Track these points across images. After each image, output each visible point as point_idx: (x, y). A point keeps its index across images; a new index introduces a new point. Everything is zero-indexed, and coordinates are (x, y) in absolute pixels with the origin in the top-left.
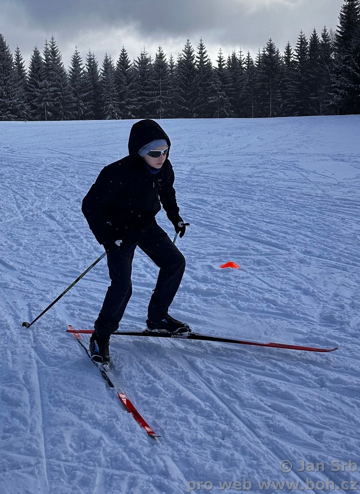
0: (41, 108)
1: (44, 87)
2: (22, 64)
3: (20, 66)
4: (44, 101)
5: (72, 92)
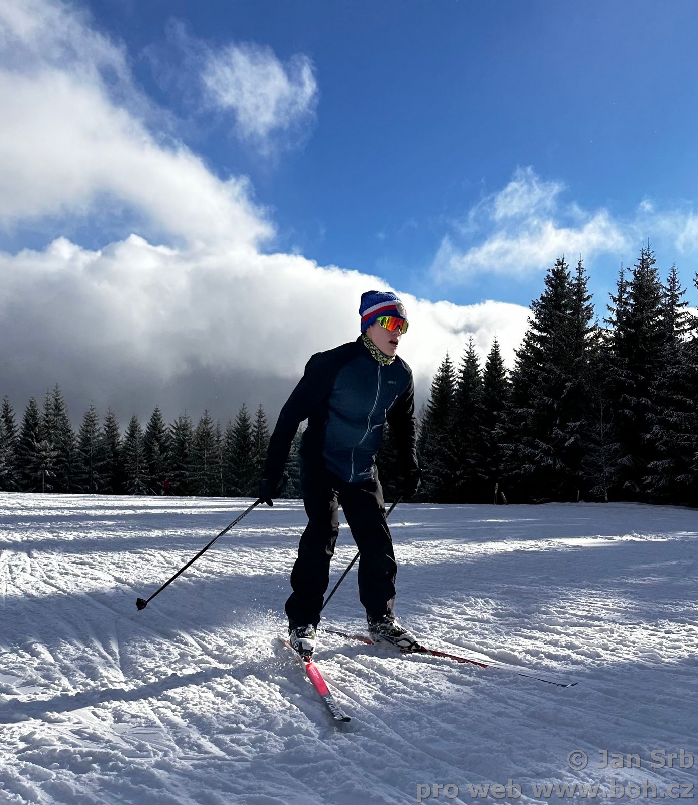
0: (36, 478)
1: (43, 451)
2: (12, 417)
3: (8, 420)
4: (42, 469)
5: (82, 460)
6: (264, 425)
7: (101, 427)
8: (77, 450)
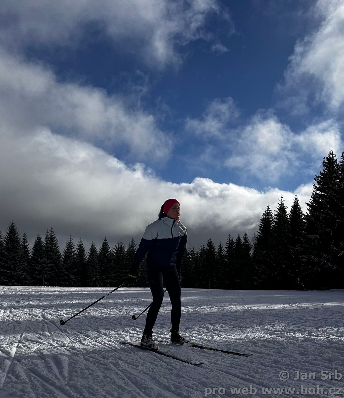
0: (39, 279)
1: (44, 264)
2: (27, 245)
3: (25, 247)
4: (43, 274)
5: (65, 268)
8: (62, 263)
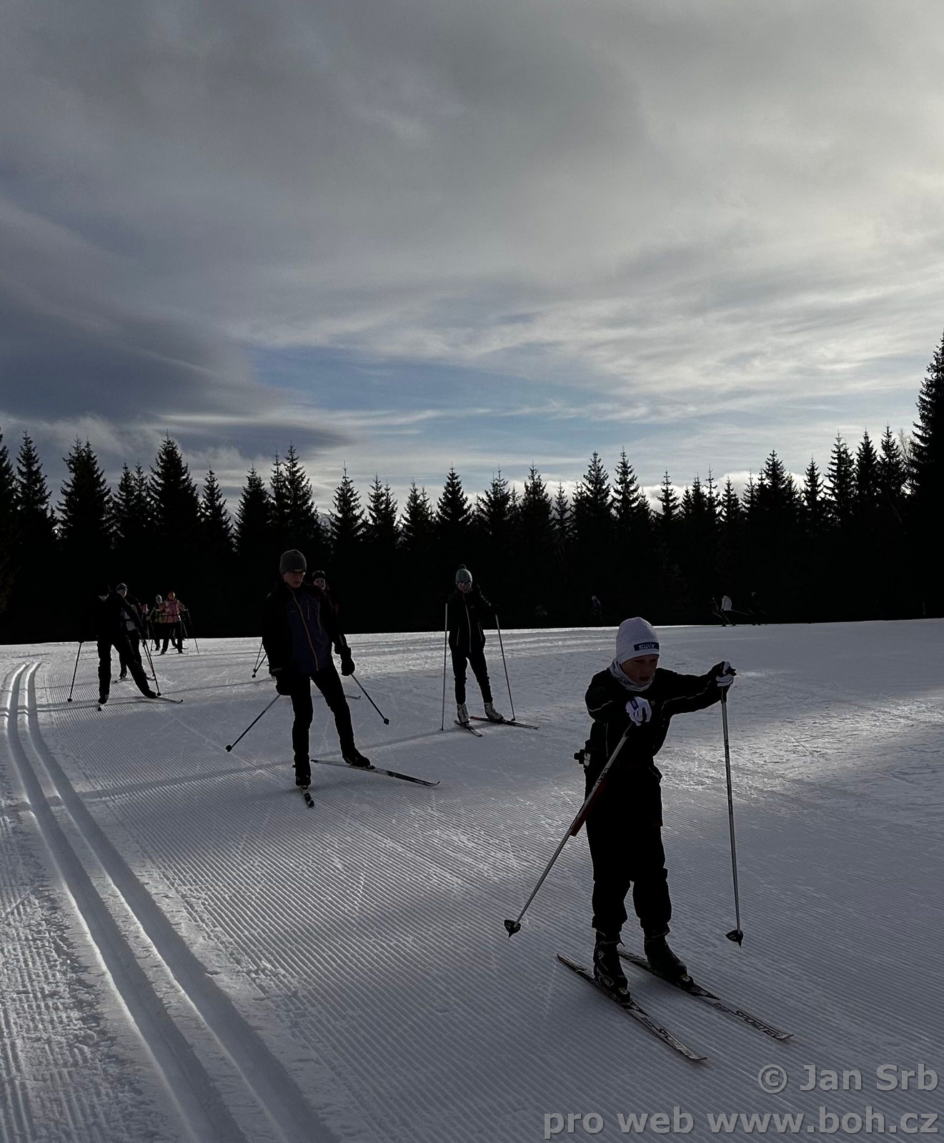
2: (222, 506)
3: (216, 513)
6: (632, 488)
7: (364, 509)
